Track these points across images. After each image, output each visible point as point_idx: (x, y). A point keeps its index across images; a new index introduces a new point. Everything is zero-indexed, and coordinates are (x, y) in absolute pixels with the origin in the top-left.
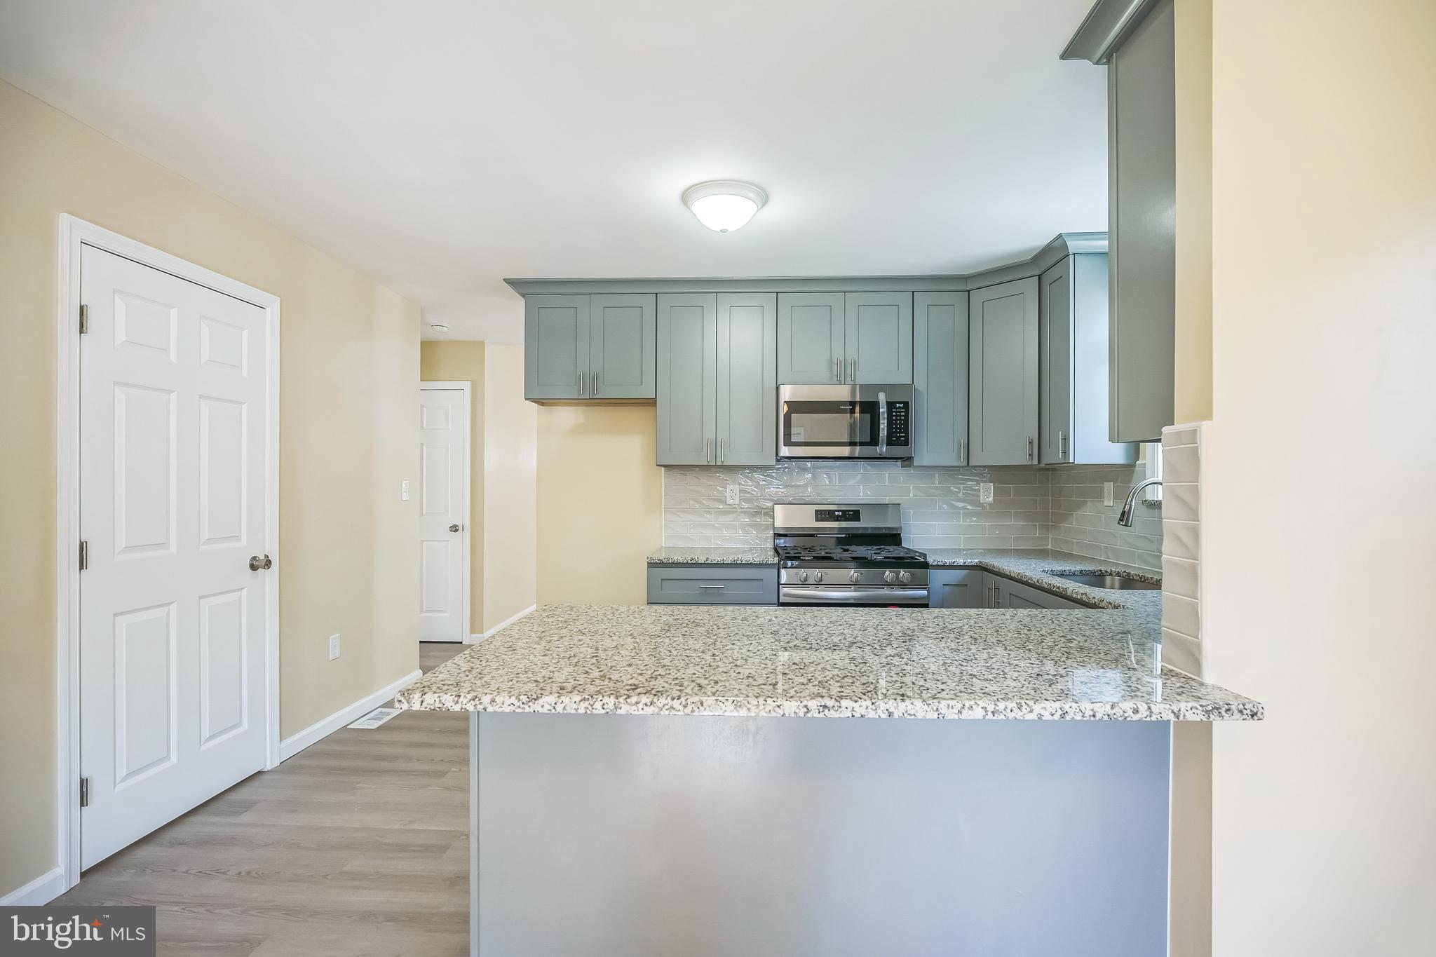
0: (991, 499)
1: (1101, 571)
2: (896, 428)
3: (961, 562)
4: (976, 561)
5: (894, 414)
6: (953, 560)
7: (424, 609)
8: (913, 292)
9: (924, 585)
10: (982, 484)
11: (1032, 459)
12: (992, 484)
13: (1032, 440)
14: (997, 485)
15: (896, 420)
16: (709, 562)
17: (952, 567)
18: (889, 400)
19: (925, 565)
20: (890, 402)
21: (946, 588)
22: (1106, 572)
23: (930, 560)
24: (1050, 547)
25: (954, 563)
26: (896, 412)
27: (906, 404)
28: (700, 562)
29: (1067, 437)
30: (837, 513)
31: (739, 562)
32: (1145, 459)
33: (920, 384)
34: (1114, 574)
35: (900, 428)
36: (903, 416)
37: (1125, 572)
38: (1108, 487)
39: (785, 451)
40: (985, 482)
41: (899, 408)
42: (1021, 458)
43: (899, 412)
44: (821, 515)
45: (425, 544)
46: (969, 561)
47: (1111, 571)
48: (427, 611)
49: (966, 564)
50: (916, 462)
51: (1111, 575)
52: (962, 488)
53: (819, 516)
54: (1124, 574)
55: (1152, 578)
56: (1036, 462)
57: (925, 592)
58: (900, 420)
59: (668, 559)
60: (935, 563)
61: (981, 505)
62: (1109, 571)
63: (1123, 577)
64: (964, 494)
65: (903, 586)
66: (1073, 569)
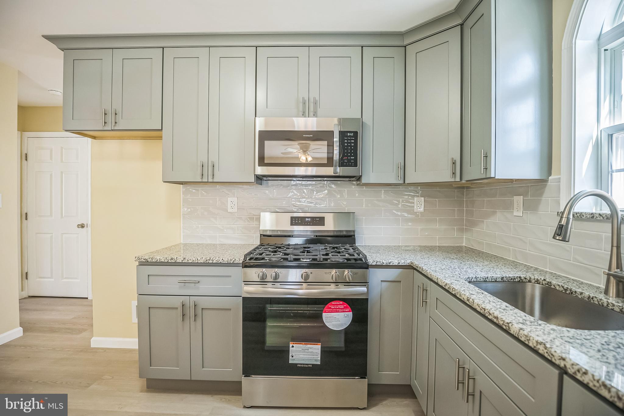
0: (422, 210)
1: (520, 277)
2: (347, 153)
3: (396, 262)
4: (409, 261)
5: (346, 141)
6: (390, 261)
7: (64, 277)
8: (362, 47)
9: (364, 283)
10: (415, 198)
11: (455, 177)
12: (423, 198)
13: (455, 161)
14: (426, 199)
15: (347, 146)
16: (186, 261)
17: (388, 267)
18: (342, 130)
19: (366, 266)
20: (342, 132)
21: (384, 284)
22: (525, 279)
23: (371, 261)
24: (464, 245)
25: (390, 263)
26: (348, 140)
27: (356, 133)
28: (178, 261)
29: (488, 155)
30: (307, 219)
31: (211, 262)
32: (560, 174)
33: (367, 119)
34: (533, 281)
35: (351, 153)
36: (353, 143)
37: (544, 280)
38: (518, 200)
39: (260, 170)
40: (418, 196)
41: (350, 136)
42: (445, 176)
43: (349, 140)
44: (295, 221)
45: (64, 235)
46: (403, 261)
47: (530, 279)
48: (66, 278)
49: (400, 264)
50: (364, 180)
51: (530, 281)
52: (401, 201)
53: (294, 221)
54: (544, 282)
55: (581, 293)
56: (458, 179)
57: (364, 289)
58: (352, 146)
59: (152, 259)
60: (374, 264)
61: (415, 213)
62: (528, 278)
63: (543, 284)
64: (402, 205)
65: (347, 283)
66: (495, 276)
